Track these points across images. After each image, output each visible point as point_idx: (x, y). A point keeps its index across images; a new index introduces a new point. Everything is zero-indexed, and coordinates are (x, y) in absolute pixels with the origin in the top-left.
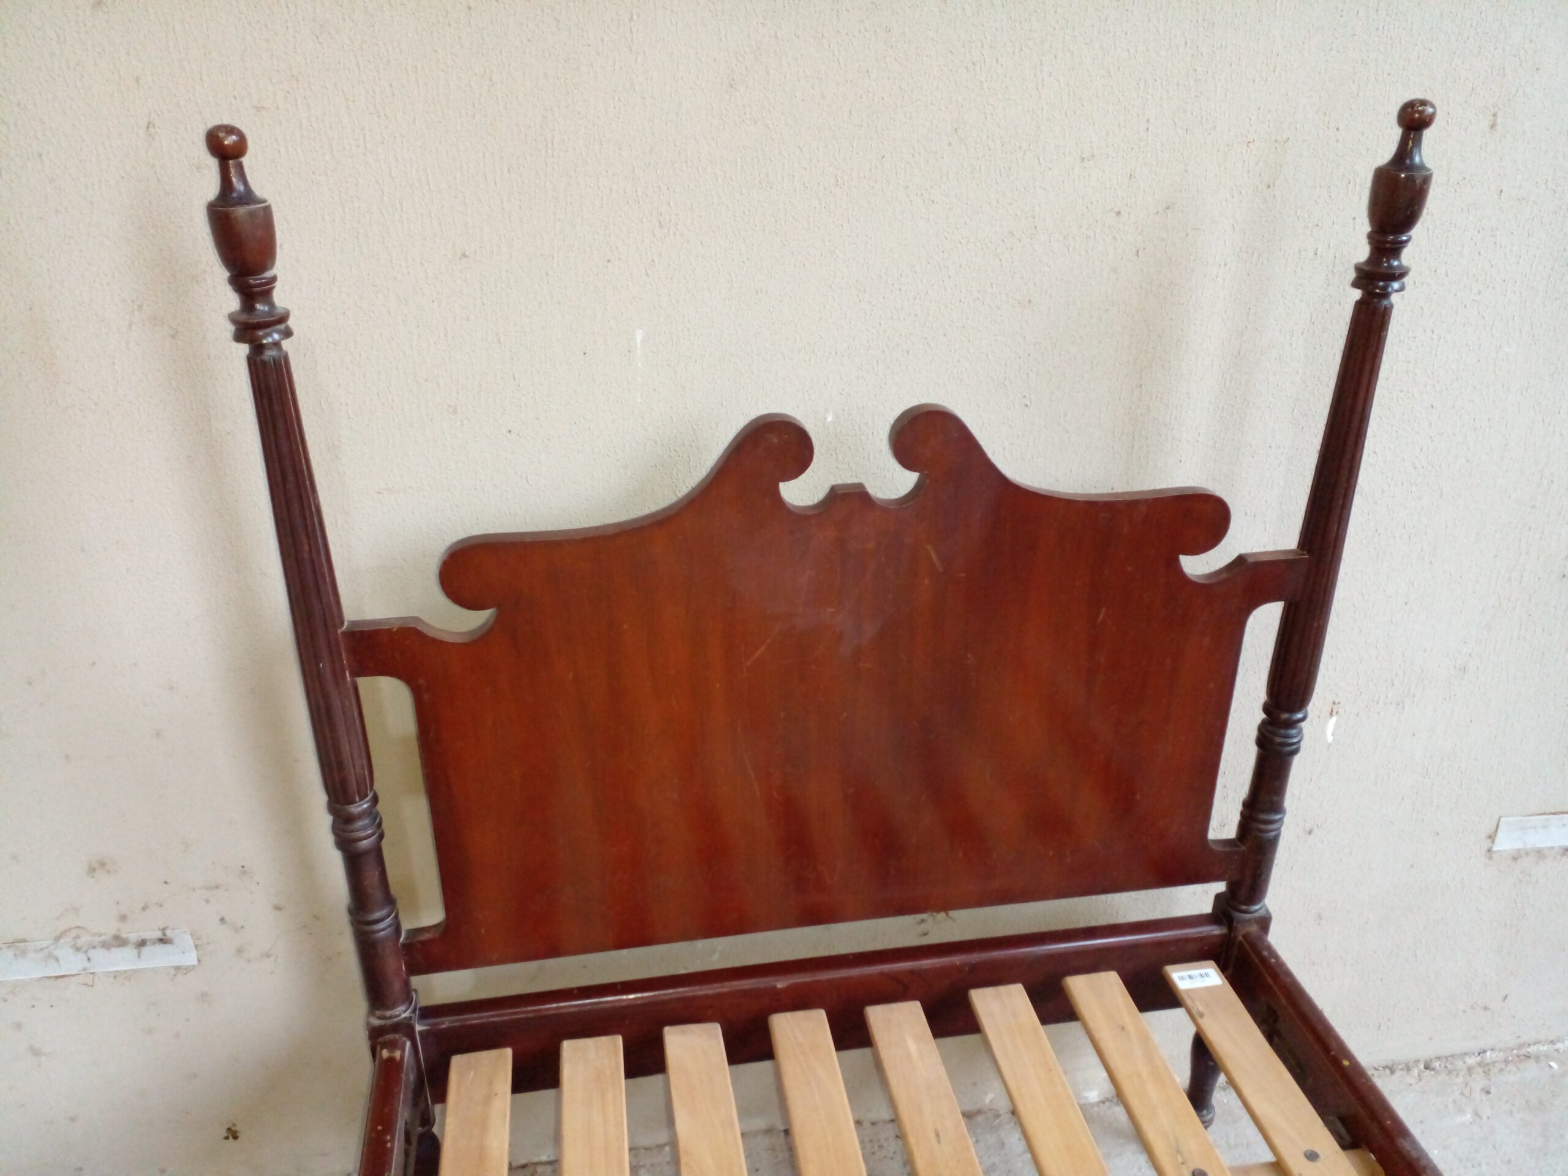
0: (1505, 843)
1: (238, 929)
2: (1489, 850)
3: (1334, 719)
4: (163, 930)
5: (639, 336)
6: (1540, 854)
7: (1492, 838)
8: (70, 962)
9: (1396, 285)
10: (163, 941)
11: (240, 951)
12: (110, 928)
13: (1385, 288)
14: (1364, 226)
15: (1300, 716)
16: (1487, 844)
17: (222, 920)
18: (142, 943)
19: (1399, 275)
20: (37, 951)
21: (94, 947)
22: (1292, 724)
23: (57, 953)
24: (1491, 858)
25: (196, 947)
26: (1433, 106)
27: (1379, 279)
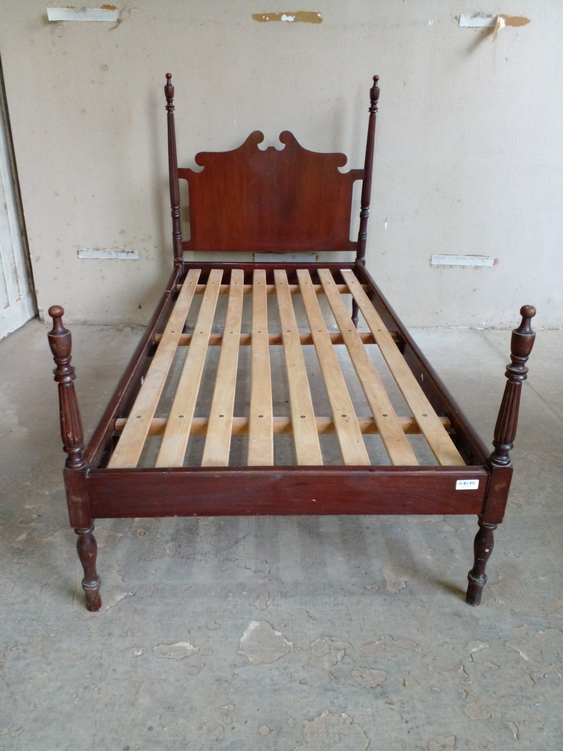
0: (435, 262)
1: (147, 251)
2: (430, 264)
3: (386, 223)
4: (133, 250)
6: (443, 267)
7: (431, 260)
8: (114, 256)
10: (132, 252)
11: (147, 257)
12: (122, 247)
13: (375, 112)
15: (367, 208)
16: (429, 262)
17: (144, 248)
18: (128, 252)
19: (376, 109)
20: (107, 251)
21: (119, 252)
22: (367, 210)
23: (111, 252)
24: (431, 266)
25: (139, 255)
26: (378, 76)
27: (373, 110)
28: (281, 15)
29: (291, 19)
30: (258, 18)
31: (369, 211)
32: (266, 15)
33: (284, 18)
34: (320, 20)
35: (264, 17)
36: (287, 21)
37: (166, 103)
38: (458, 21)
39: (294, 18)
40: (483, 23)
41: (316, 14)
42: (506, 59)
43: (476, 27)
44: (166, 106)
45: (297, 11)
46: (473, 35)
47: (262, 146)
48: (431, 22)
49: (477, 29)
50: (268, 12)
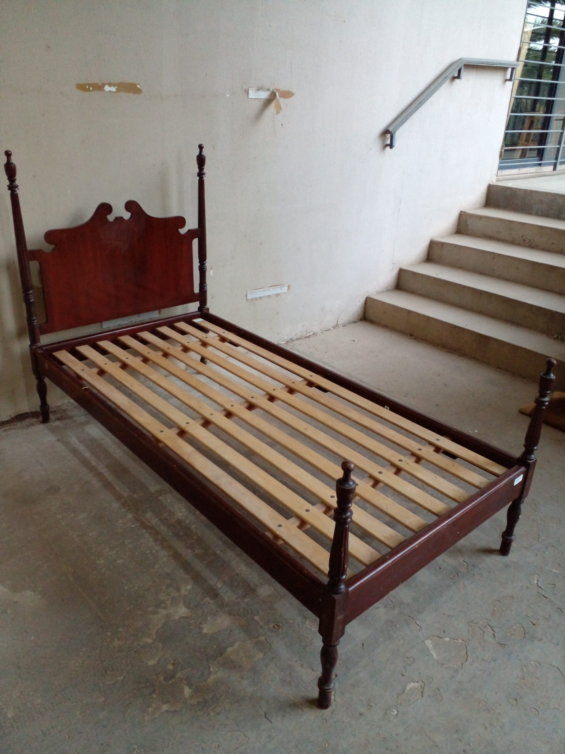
0: (249, 297)
2: (247, 299)
3: (212, 270)
5: (69, 192)
6: (256, 299)
7: (246, 296)
9: (204, 176)
13: (203, 176)
14: (197, 166)
15: (205, 262)
16: (246, 298)
19: (204, 174)
22: (204, 264)
24: (247, 301)
27: (201, 175)
28: (104, 85)
29: (113, 89)
30: (82, 87)
31: (206, 264)
32: (90, 85)
33: (107, 88)
34: (139, 91)
35: (87, 87)
36: (110, 91)
37: (8, 183)
38: (247, 93)
39: (116, 89)
40: (264, 95)
41: (135, 85)
42: (282, 125)
43: (261, 99)
44: (8, 186)
45: (118, 81)
46: (258, 105)
47: (111, 218)
48: (228, 94)
49: (260, 100)
50: (91, 81)
